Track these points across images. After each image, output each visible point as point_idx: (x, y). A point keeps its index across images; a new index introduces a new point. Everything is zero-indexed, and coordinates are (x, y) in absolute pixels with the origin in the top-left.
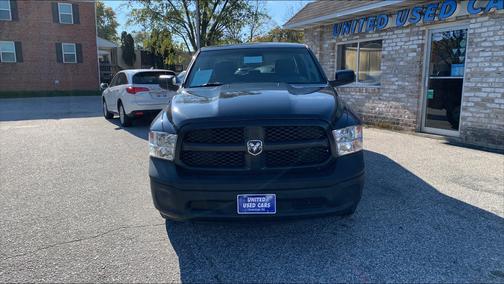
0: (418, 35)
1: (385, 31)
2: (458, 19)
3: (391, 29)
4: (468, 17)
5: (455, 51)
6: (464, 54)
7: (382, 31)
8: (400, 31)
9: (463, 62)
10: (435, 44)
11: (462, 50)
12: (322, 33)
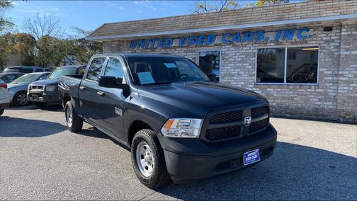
0: (192, 52)
1: (170, 48)
2: (215, 45)
3: (175, 48)
4: (220, 45)
5: (213, 62)
6: (219, 64)
7: (168, 48)
8: (180, 49)
9: (219, 68)
10: (201, 58)
11: (217, 62)
12: (119, 45)
